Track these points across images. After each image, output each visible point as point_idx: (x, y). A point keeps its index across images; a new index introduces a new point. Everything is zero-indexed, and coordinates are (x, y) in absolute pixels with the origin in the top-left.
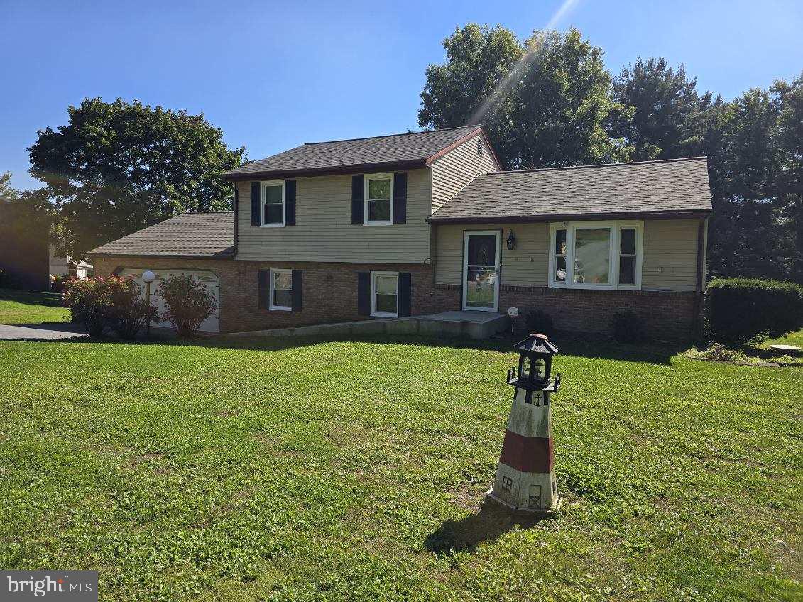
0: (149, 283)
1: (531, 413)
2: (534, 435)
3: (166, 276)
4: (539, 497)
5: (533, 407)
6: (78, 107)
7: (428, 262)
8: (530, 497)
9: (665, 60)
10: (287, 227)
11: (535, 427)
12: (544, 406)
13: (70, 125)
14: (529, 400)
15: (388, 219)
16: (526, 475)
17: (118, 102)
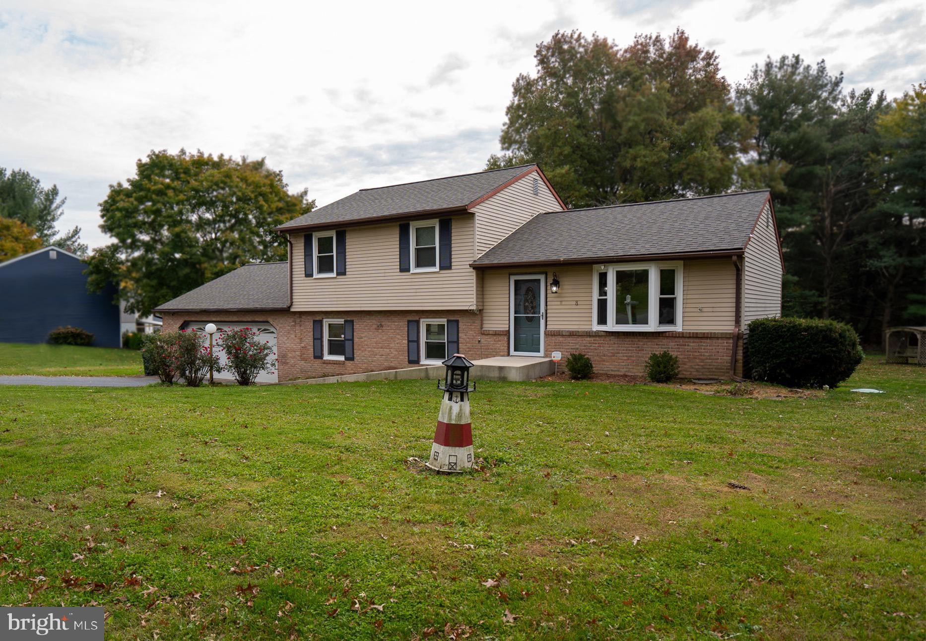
0: (211, 335)
1: (451, 408)
2: (453, 422)
3: (229, 329)
4: (455, 464)
5: (452, 403)
6: (145, 160)
7: (474, 308)
8: (450, 463)
9: (801, 57)
10: (338, 277)
11: (454, 417)
12: (460, 403)
13: (137, 177)
14: (450, 399)
15: (434, 265)
16: (447, 448)
17: (183, 152)
